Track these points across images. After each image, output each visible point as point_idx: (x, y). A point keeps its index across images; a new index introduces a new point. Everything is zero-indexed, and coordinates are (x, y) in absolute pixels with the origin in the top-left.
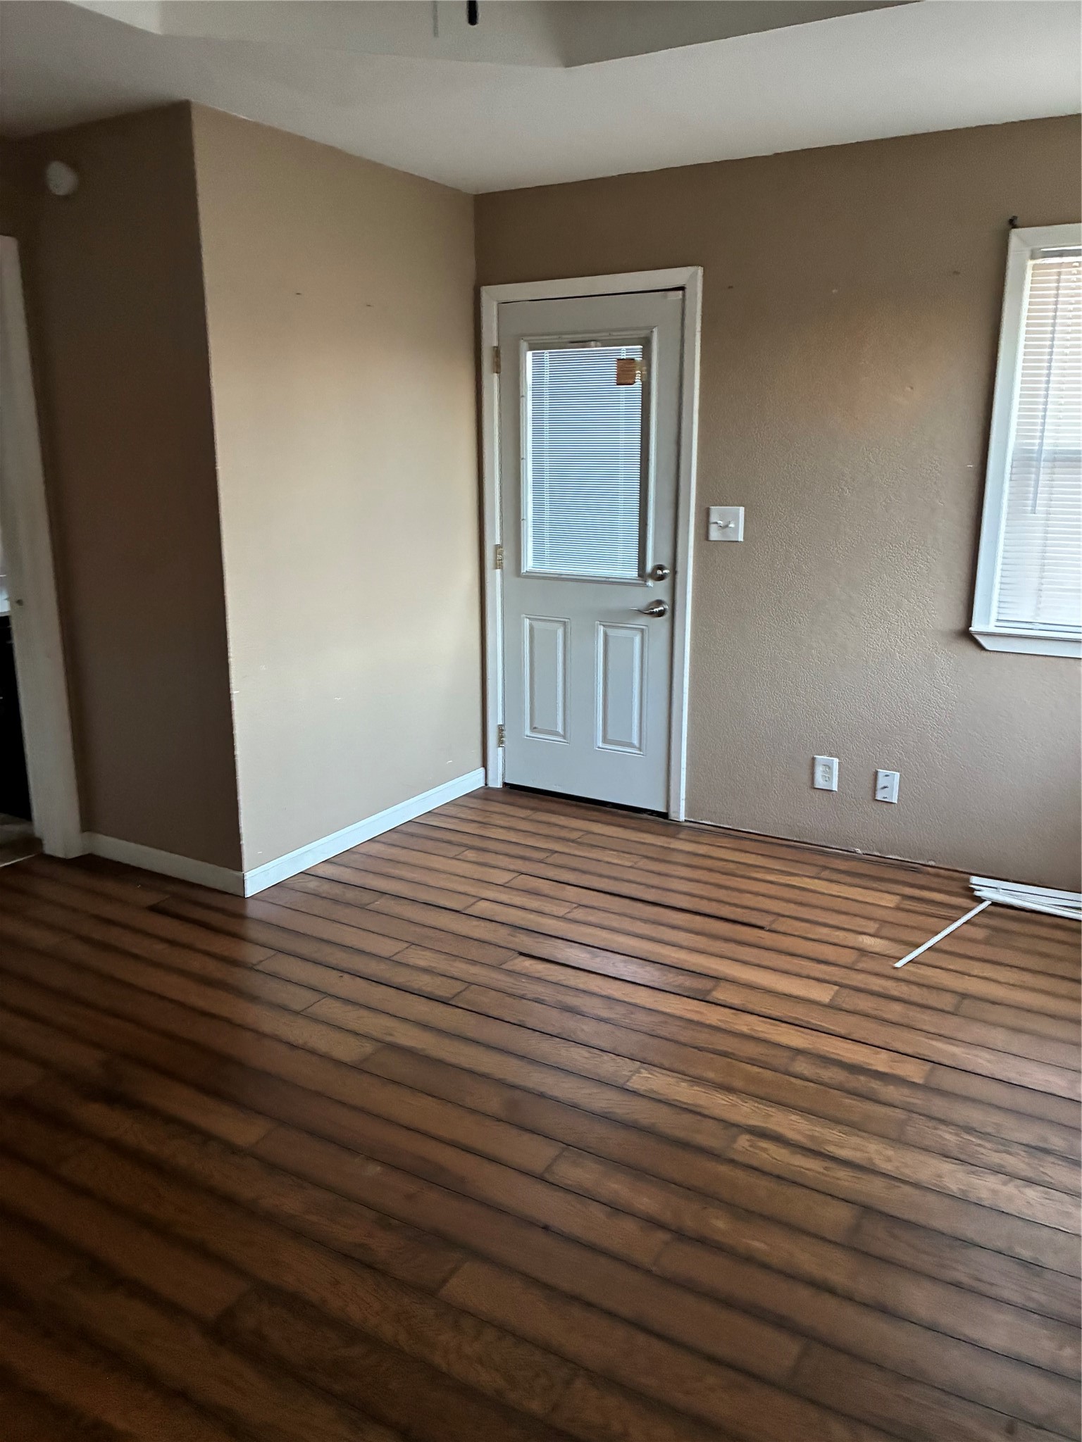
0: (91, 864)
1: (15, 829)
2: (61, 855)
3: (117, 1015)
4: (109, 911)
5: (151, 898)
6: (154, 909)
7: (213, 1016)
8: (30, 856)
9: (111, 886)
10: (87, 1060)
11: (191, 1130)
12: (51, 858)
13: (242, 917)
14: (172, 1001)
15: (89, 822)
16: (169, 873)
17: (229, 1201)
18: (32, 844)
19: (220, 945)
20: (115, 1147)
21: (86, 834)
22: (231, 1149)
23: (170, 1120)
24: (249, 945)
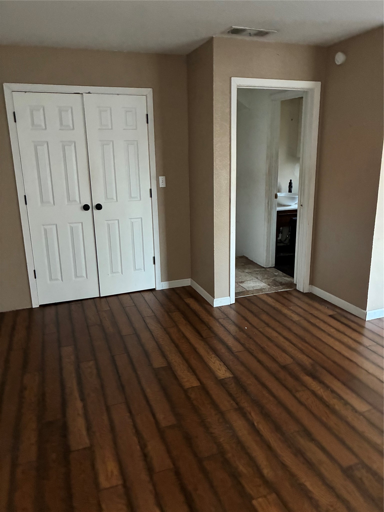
0: (311, 296)
1: (288, 279)
2: (302, 291)
3: (316, 349)
4: (316, 313)
5: (331, 313)
6: (331, 316)
7: (351, 361)
8: (292, 289)
9: (316, 305)
10: (307, 361)
11: (340, 398)
12: (299, 292)
13: (363, 327)
14: (336, 350)
15: (312, 282)
16: (336, 305)
17: (353, 428)
18: (293, 285)
19: (354, 335)
20: (314, 393)
21: (310, 285)
22: (354, 410)
23: (333, 391)
24: (365, 338)
